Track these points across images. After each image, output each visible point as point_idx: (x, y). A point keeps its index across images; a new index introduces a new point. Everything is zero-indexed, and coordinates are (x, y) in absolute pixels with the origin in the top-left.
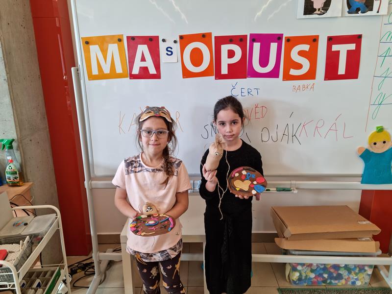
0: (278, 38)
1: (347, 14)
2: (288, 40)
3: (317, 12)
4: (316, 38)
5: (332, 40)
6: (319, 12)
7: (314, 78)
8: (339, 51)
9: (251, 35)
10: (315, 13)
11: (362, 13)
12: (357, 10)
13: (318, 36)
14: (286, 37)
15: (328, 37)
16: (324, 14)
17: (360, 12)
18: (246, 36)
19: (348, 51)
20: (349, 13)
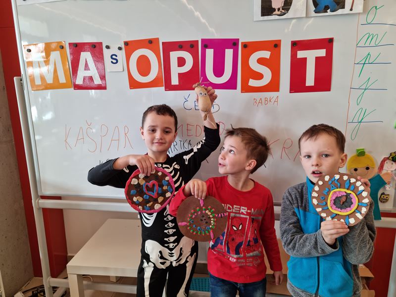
0: (233, 43)
1: (314, 14)
2: (245, 46)
3: (277, 12)
4: (277, 43)
5: (297, 45)
6: (279, 13)
7: (277, 90)
8: (306, 58)
9: (203, 40)
10: (274, 13)
11: (332, 11)
12: (326, 9)
13: (280, 41)
14: (242, 43)
15: (292, 42)
16: (285, 14)
17: (329, 11)
18: (197, 41)
19: (317, 59)
20: (315, 13)
